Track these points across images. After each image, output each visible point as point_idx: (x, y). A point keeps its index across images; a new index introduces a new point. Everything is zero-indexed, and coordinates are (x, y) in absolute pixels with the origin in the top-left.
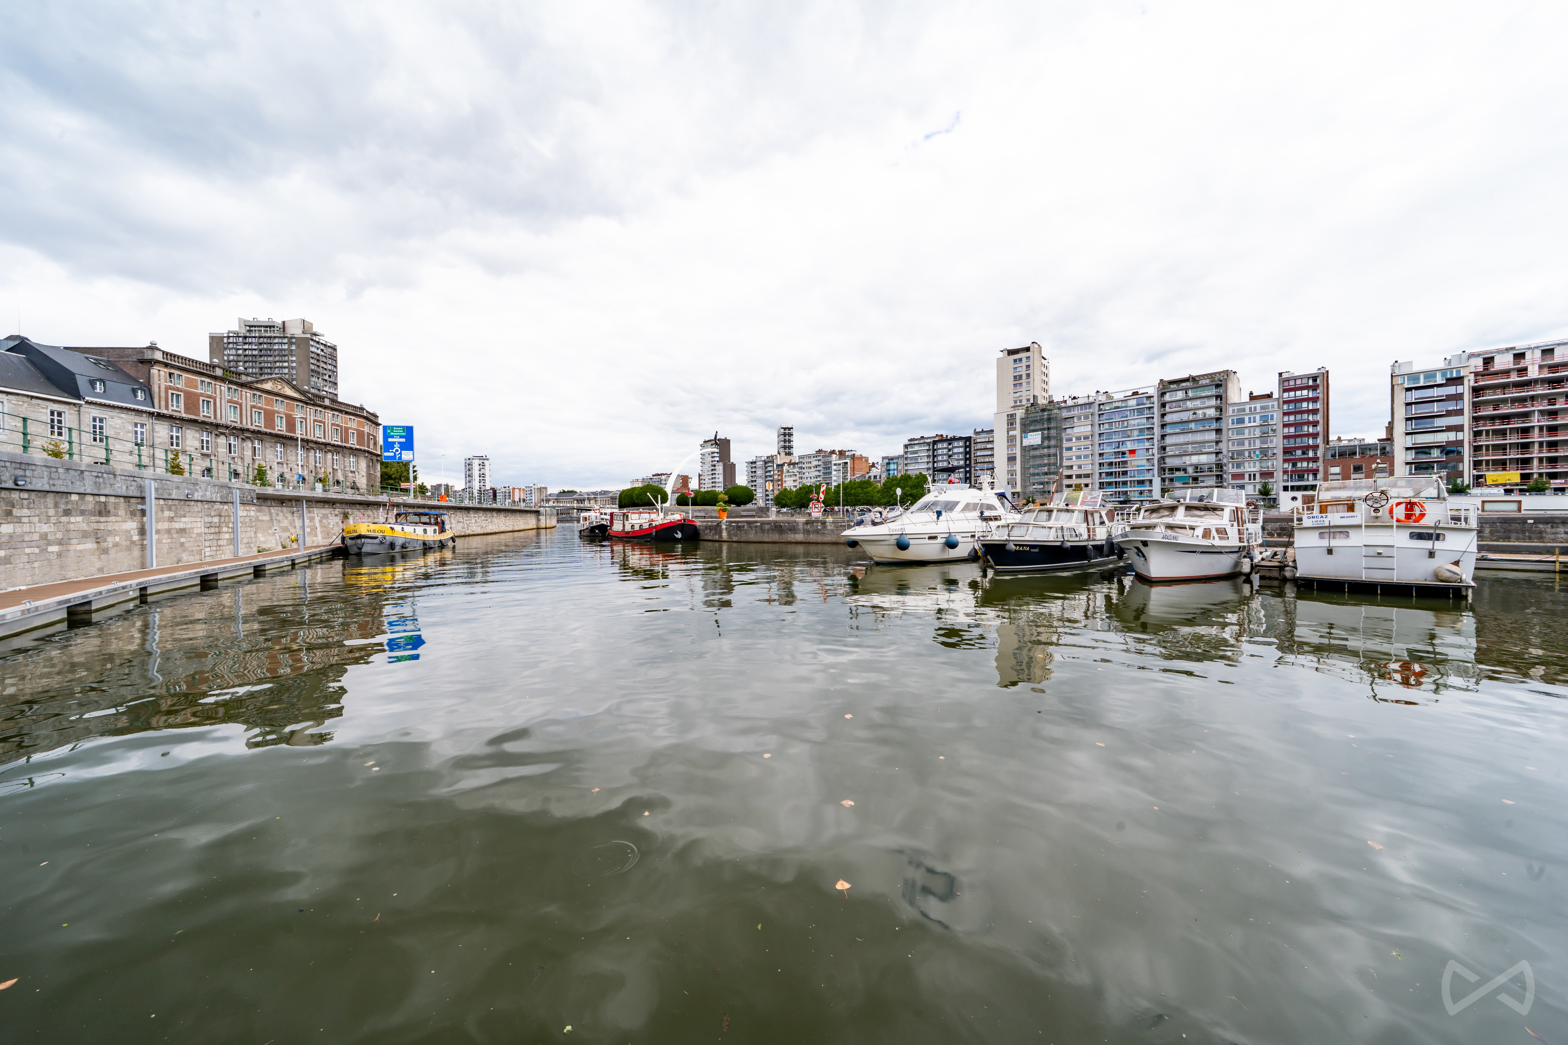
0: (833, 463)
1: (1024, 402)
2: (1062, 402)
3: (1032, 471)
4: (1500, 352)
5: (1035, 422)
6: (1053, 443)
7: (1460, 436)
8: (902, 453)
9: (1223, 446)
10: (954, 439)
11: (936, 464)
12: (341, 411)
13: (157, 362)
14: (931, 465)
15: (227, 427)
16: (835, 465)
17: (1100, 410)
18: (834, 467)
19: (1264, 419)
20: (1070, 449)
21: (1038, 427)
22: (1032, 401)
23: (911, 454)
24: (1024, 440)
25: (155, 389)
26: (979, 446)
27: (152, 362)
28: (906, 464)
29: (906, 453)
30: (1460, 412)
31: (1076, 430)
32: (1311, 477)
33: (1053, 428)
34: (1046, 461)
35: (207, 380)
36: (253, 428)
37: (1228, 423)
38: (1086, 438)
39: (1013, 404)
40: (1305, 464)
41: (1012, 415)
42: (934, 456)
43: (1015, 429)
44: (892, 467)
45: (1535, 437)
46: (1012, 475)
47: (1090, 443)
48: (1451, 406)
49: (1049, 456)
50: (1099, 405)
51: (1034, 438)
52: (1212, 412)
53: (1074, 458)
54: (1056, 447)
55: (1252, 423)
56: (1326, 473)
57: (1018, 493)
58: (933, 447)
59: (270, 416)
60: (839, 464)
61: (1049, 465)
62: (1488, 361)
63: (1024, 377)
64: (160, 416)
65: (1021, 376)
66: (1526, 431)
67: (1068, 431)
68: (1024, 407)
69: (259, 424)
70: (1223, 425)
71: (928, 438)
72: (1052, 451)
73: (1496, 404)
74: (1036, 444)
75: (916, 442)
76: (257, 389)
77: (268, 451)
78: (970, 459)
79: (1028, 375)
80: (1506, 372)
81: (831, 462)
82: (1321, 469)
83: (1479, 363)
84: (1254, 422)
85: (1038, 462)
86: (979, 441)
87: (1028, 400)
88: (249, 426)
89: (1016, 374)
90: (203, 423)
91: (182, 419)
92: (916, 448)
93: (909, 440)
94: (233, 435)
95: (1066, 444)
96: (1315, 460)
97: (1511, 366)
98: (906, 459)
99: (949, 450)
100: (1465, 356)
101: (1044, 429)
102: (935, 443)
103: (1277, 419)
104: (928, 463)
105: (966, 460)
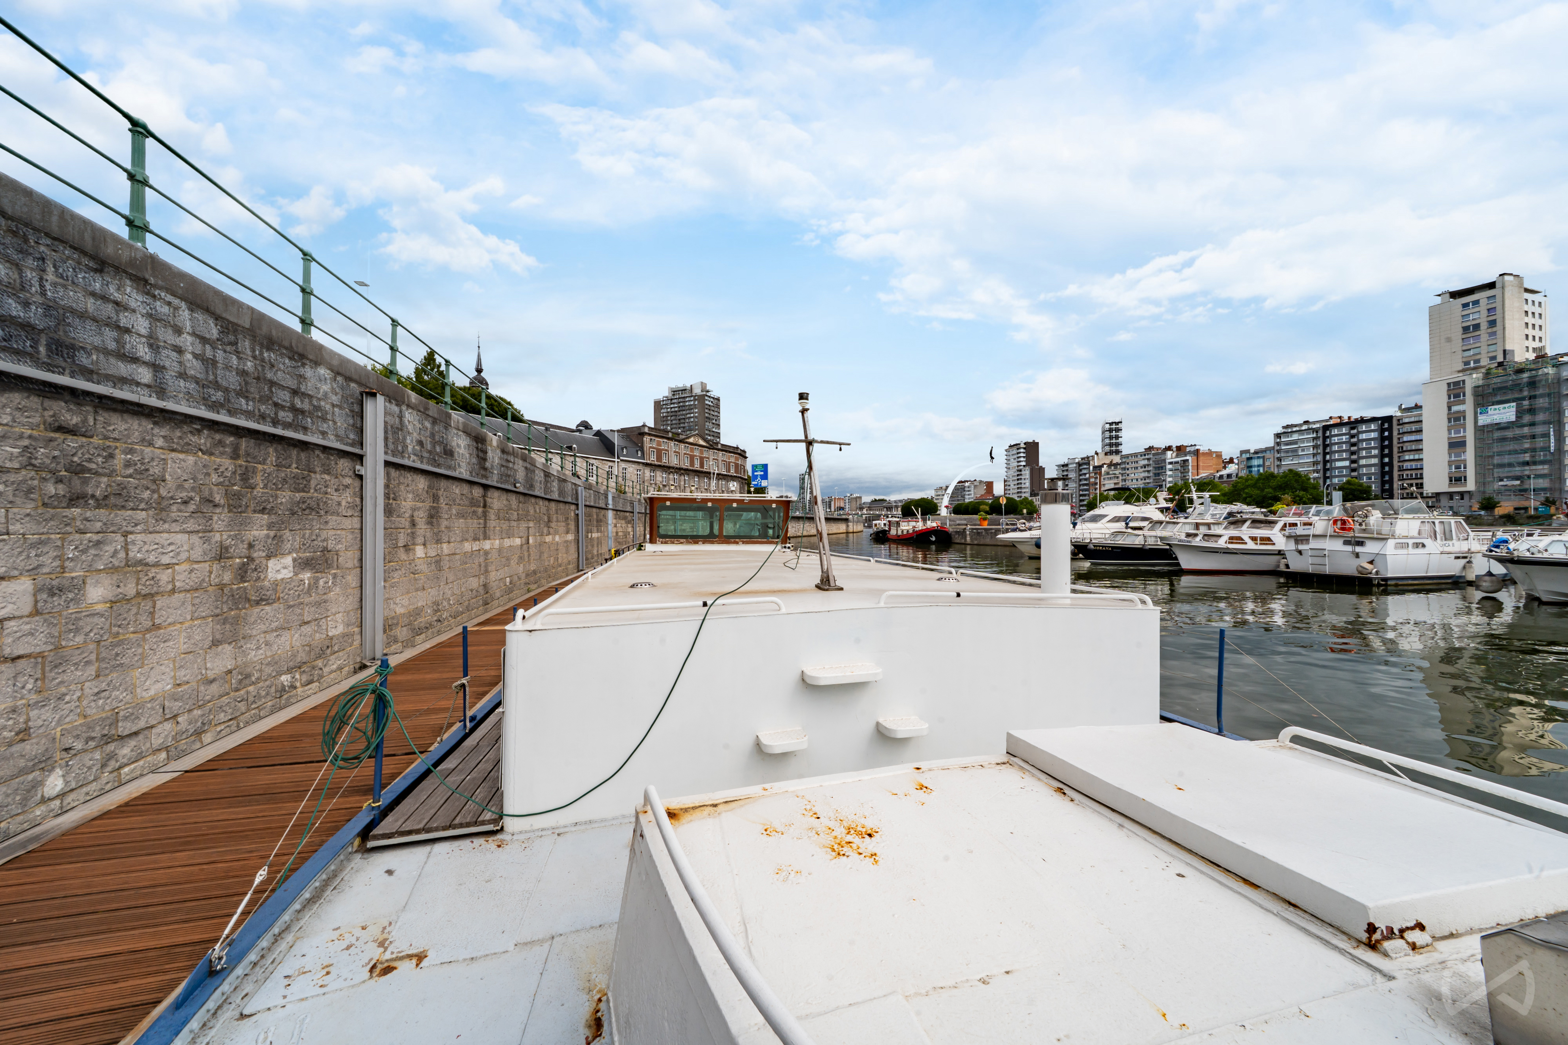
0: (1168, 461)
1: (1484, 362)
2: (1561, 355)
3: (1497, 460)
5: (1502, 389)
6: (1540, 417)
8: (1271, 444)
10: (1362, 421)
11: (1328, 457)
12: (726, 451)
13: (646, 433)
14: (1320, 458)
15: (673, 468)
16: (1171, 463)
18: (1169, 467)
21: (1509, 397)
22: (1500, 359)
23: (1287, 444)
24: (1482, 417)
25: (645, 449)
26: (1407, 428)
27: (643, 434)
28: (1280, 459)
29: (1278, 444)
34: (1527, 446)
35: (666, 441)
36: (685, 467)
39: (1461, 366)
41: (1456, 384)
42: (1325, 446)
43: (1463, 402)
44: (1255, 462)
46: (1458, 467)
49: (1533, 437)
51: (1505, 413)
54: (1547, 423)
57: (1469, 492)
58: (1324, 433)
59: (692, 458)
60: (1177, 463)
61: (1533, 450)
63: (1484, 326)
64: (647, 465)
65: (1477, 327)
68: (1483, 370)
69: (686, 464)
71: (1314, 423)
72: (1539, 430)
74: (1505, 420)
75: (1294, 429)
76: (687, 443)
78: (1390, 447)
79: (1492, 323)
81: (1165, 460)
86: (1407, 420)
87: (1493, 358)
88: (683, 467)
89: (1465, 324)
90: (664, 466)
91: (655, 465)
92: (1295, 437)
93: (1284, 427)
98: (1278, 451)
99: (1353, 436)
101: (1523, 399)
102: (1326, 428)
104: (1314, 455)
105: (1382, 448)
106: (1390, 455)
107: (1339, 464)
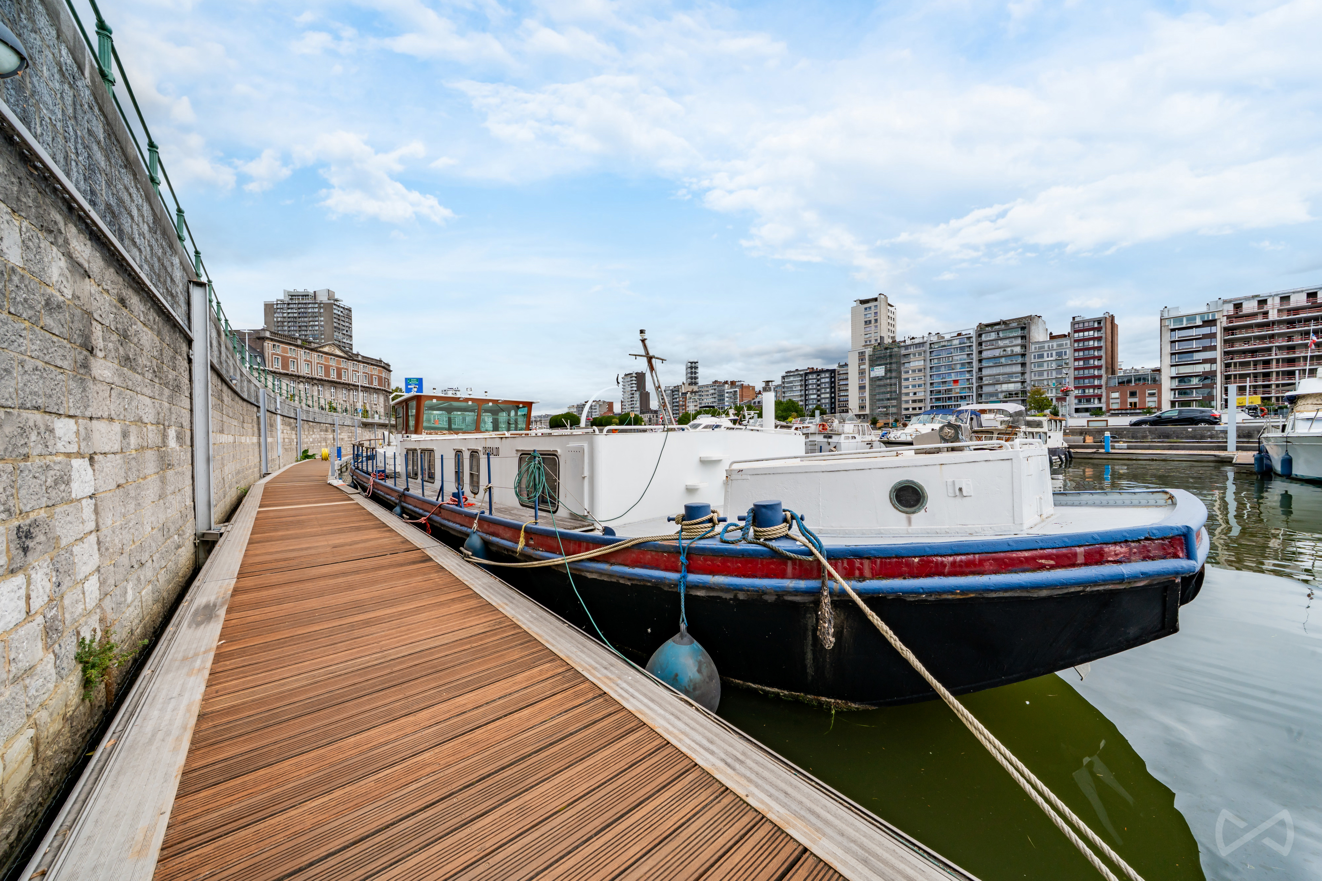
0: (726, 391)
2: (901, 342)
3: (877, 397)
4: (1247, 299)
5: (879, 358)
6: (894, 374)
7: (1214, 367)
8: (780, 383)
9: (1027, 376)
10: (822, 371)
11: (807, 392)
12: (368, 363)
13: (268, 338)
14: (803, 393)
15: (304, 377)
16: (727, 393)
17: (931, 348)
18: (727, 395)
19: (1059, 354)
20: (907, 379)
21: (882, 362)
22: (879, 341)
23: (788, 383)
24: (872, 373)
25: (266, 355)
26: (842, 377)
27: (263, 339)
28: (784, 392)
29: (783, 383)
30: (1214, 348)
31: (912, 364)
32: (1096, 401)
33: (894, 363)
34: (888, 389)
35: (293, 348)
36: (318, 377)
37: (1031, 358)
38: (920, 370)
39: (864, 344)
40: (1091, 391)
41: (862, 353)
42: (806, 385)
43: (864, 364)
45: (1274, 368)
46: (862, 401)
47: (923, 374)
48: (1206, 343)
49: (891, 385)
50: (931, 344)
51: (879, 371)
52: (1018, 350)
53: (910, 387)
54: (896, 378)
55: (1050, 358)
56: (1108, 397)
58: (805, 377)
59: (327, 369)
60: (731, 392)
61: (891, 392)
62: (1238, 306)
63: (873, 322)
64: (269, 372)
65: (870, 321)
66: (1267, 363)
67: (906, 365)
68: (873, 346)
69: (321, 374)
70: (1027, 360)
71: (801, 371)
72: (893, 381)
73: (1246, 340)
74: (880, 375)
75: (791, 374)
76: (320, 352)
77: (327, 392)
78: (834, 387)
79: (876, 321)
80: (1254, 315)
81: (724, 390)
82: (1104, 394)
83: (1230, 309)
84: (1052, 356)
85: (883, 390)
86: (842, 372)
87: (876, 340)
88: (316, 376)
89: (865, 320)
90: (292, 375)
91: (280, 373)
92: (792, 379)
93: (786, 373)
94: (307, 382)
95: (904, 376)
96: (1100, 387)
97: (1256, 310)
98: (784, 387)
99: (818, 380)
100: (1221, 301)
101: (887, 364)
102: (806, 374)
103: (1069, 354)
104: (801, 390)
105: (831, 388)
106: (834, 393)
107: (812, 397)
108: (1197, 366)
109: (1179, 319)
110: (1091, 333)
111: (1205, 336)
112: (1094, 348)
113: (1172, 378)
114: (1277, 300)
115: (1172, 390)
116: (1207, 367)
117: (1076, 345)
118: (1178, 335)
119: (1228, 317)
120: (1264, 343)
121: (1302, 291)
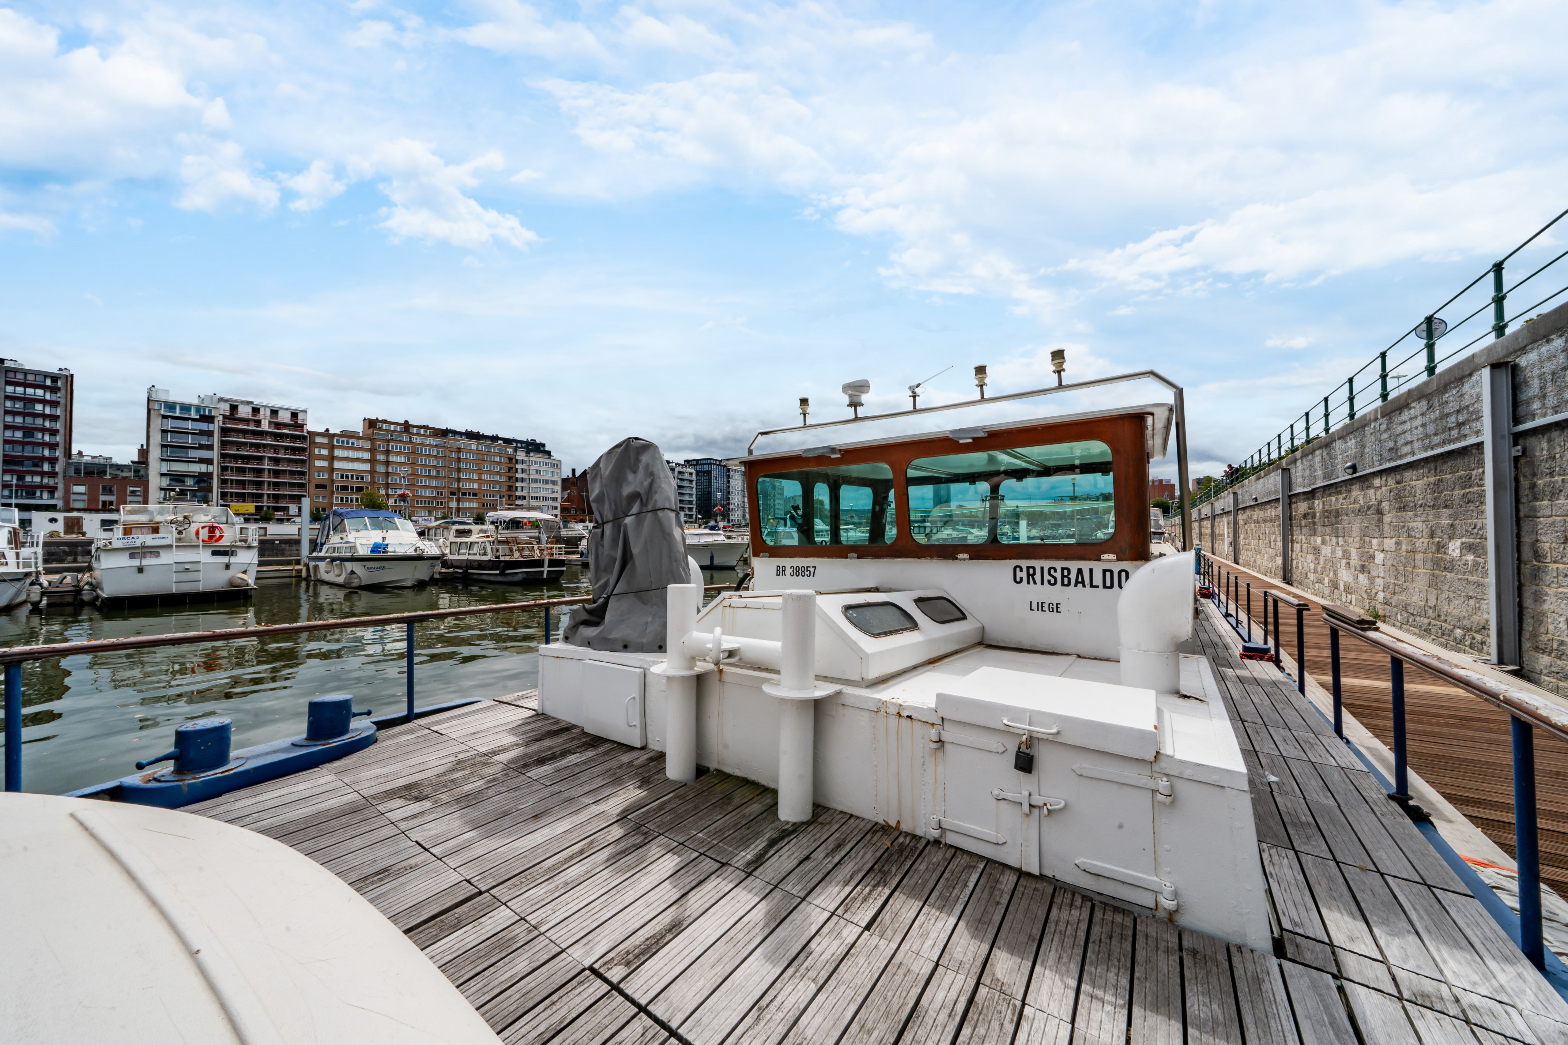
4: (243, 402)
7: (210, 468)
30: (210, 447)
32: (45, 495)
40: (37, 479)
45: (266, 479)
48: (204, 441)
56: (67, 491)
62: (234, 408)
66: (260, 472)
73: (239, 445)
80: (246, 421)
82: (61, 486)
83: (225, 408)
96: (53, 474)
97: (250, 417)
100: (216, 398)
108: (192, 464)
109: (171, 406)
110: (40, 392)
111: (202, 433)
112: (44, 416)
113: (162, 475)
114: (268, 412)
115: (162, 489)
116: (203, 468)
117: (8, 404)
118: (170, 424)
119: (225, 417)
120: (259, 452)
121: (287, 409)
